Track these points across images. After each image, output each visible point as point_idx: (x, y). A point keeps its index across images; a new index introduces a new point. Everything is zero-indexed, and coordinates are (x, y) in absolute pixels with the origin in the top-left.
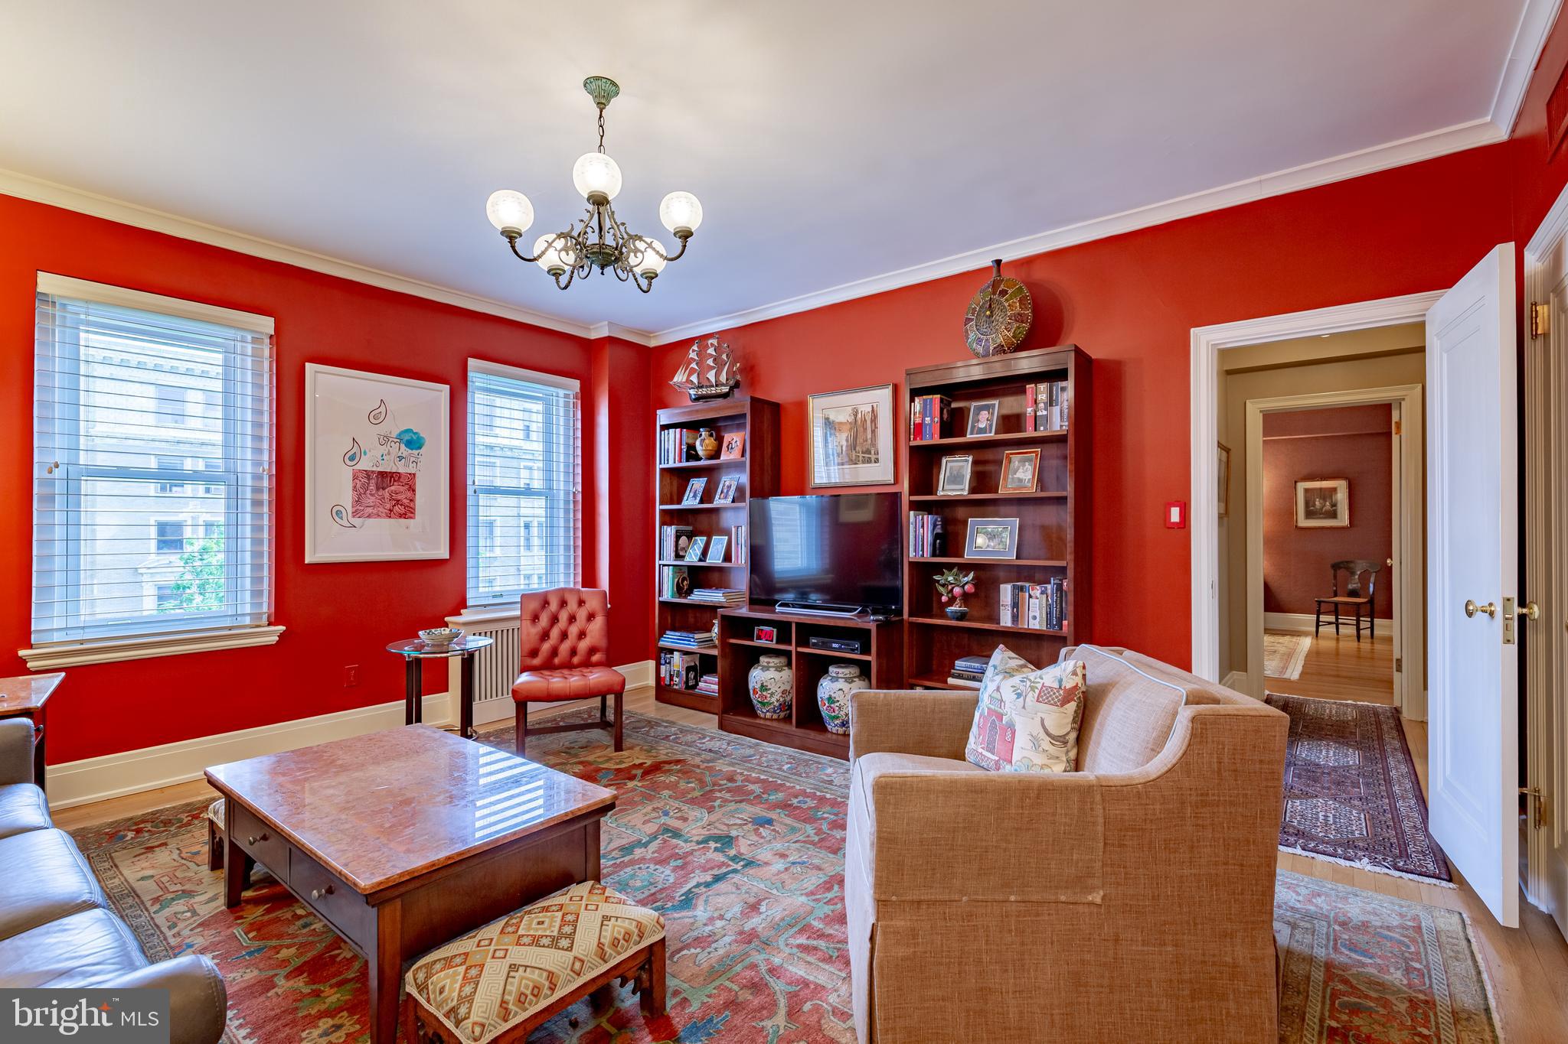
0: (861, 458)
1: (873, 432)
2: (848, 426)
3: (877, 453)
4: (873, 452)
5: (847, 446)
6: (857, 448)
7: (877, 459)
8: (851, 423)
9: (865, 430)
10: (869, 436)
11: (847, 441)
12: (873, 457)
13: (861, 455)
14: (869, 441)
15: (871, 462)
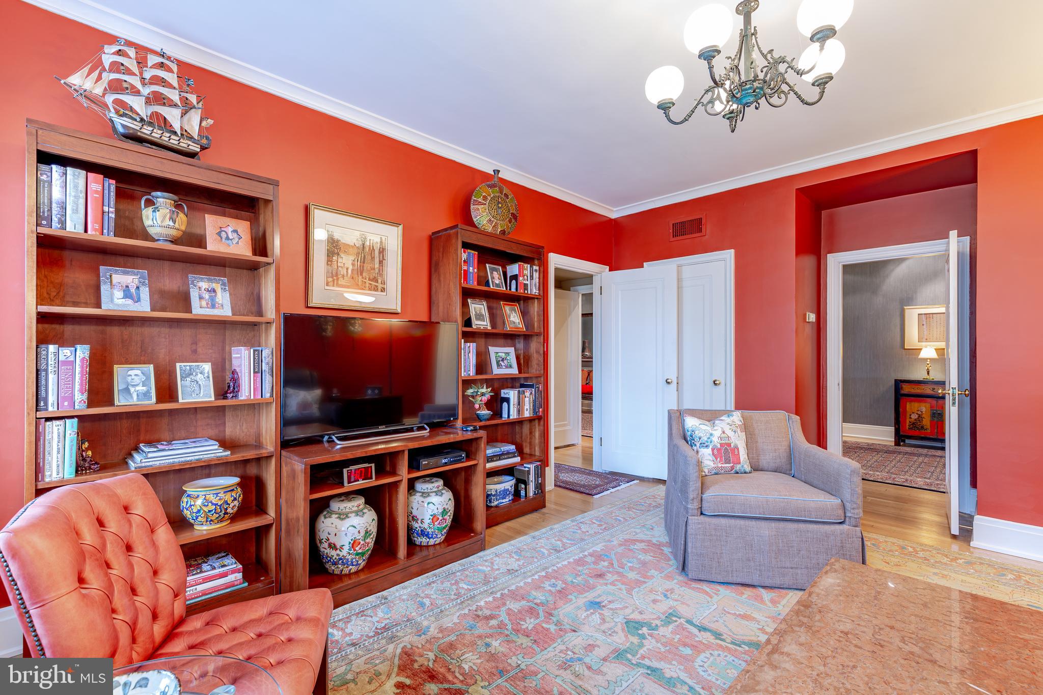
0: (367, 285)
1: (381, 262)
2: (356, 251)
3: (384, 283)
4: (380, 281)
5: (353, 270)
6: (364, 274)
7: (384, 289)
8: (358, 248)
9: (373, 258)
10: (377, 266)
11: (353, 265)
12: (380, 286)
13: (368, 282)
14: (377, 271)
15: (377, 290)
